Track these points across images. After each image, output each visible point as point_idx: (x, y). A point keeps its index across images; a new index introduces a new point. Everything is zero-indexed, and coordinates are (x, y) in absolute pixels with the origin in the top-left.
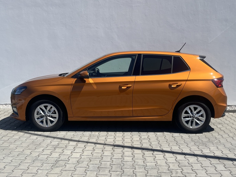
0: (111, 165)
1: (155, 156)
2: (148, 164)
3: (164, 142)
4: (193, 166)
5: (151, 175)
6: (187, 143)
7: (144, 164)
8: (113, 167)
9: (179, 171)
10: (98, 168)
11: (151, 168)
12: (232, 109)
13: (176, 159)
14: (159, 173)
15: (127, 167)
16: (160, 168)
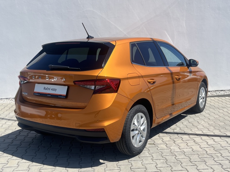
0: (150, 154)
1: (186, 143)
2: (185, 150)
3: (185, 127)
4: (228, 149)
5: (195, 161)
6: (207, 127)
7: (182, 151)
8: (153, 155)
9: (219, 155)
10: (139, 157)
11: (190, 154)
12: (227, 94)
13: (208, 144)
14: (201, 158)
15: (167, 155)
16: (198, 153)
